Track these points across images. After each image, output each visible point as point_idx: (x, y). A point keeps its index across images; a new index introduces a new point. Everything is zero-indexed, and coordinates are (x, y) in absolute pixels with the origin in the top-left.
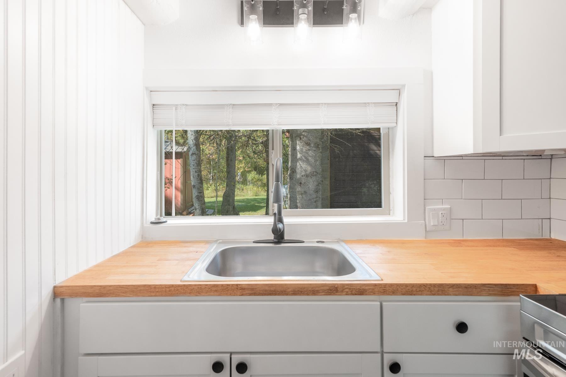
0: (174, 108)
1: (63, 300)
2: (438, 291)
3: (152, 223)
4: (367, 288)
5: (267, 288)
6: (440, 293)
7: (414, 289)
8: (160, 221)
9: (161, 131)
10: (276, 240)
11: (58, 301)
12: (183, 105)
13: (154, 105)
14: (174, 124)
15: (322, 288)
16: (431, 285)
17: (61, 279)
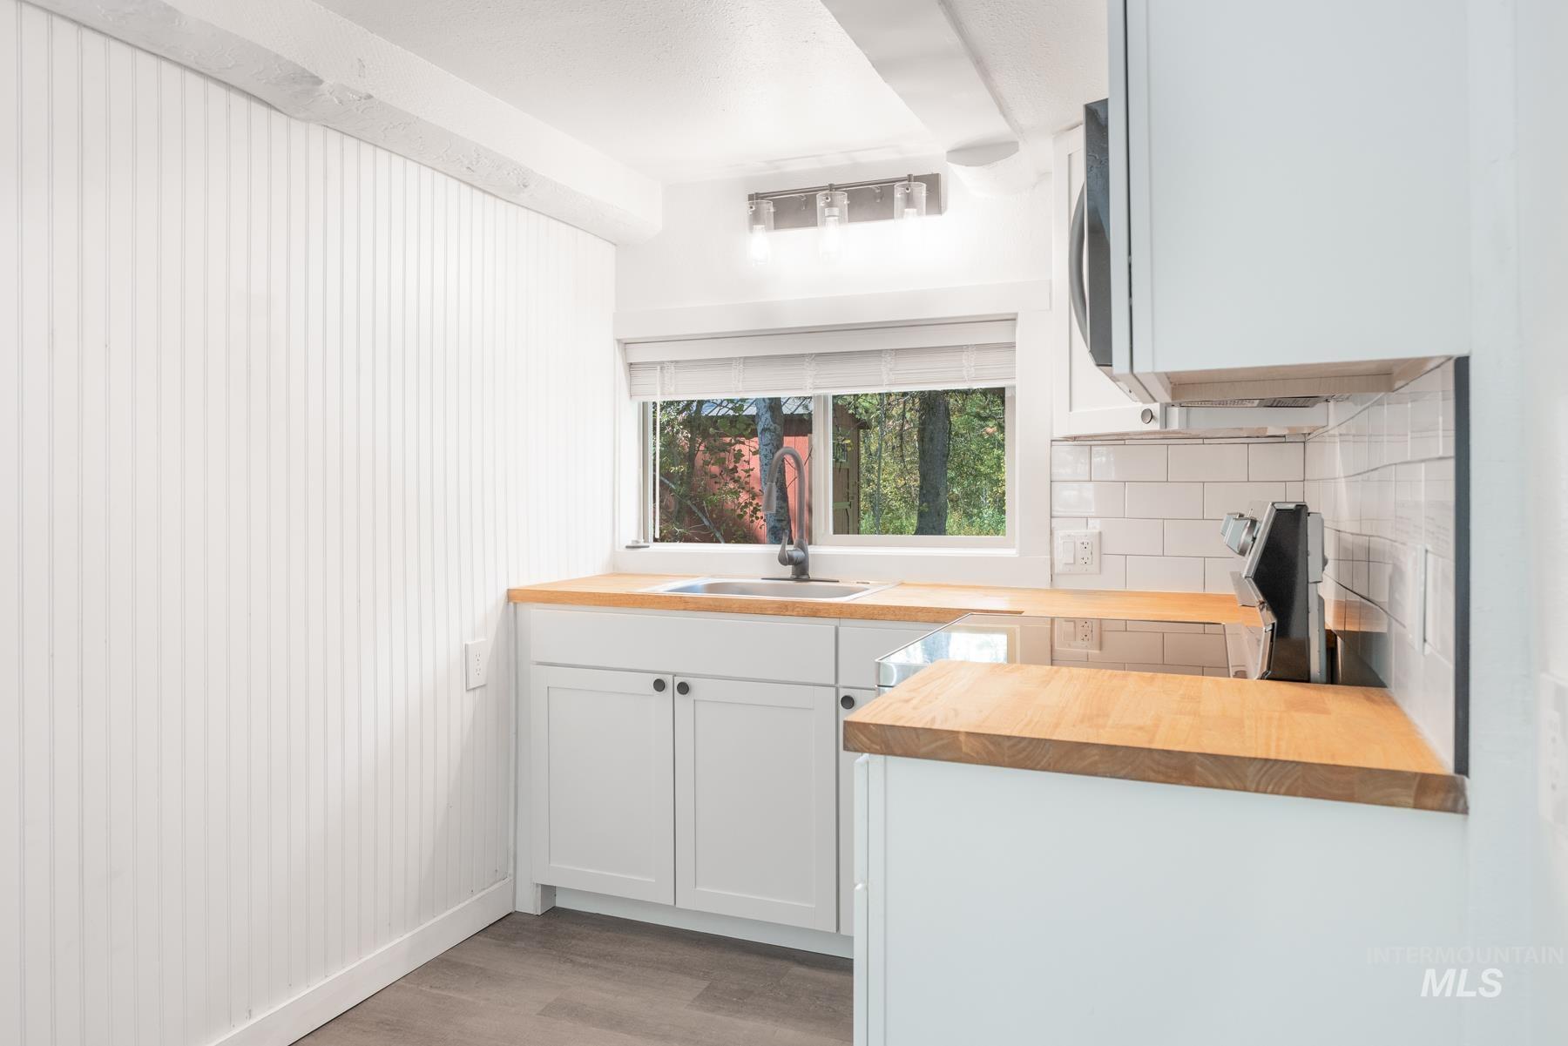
0: (659, 368)
1: (515, 604)
2: (905, 615)
3: (627, 547)
4: (821, 608)
5: (711, 603)
6: (907, 618)
7: (876, 612)
8: (639, 545)
9: (644, 404)
10: (795, 577)
11: (511, 604)
12: (672, 362)
13: (631, 364)
14: (659, 393)
15: (771, 606)
16: (895, 607)
17: (514, 584)
